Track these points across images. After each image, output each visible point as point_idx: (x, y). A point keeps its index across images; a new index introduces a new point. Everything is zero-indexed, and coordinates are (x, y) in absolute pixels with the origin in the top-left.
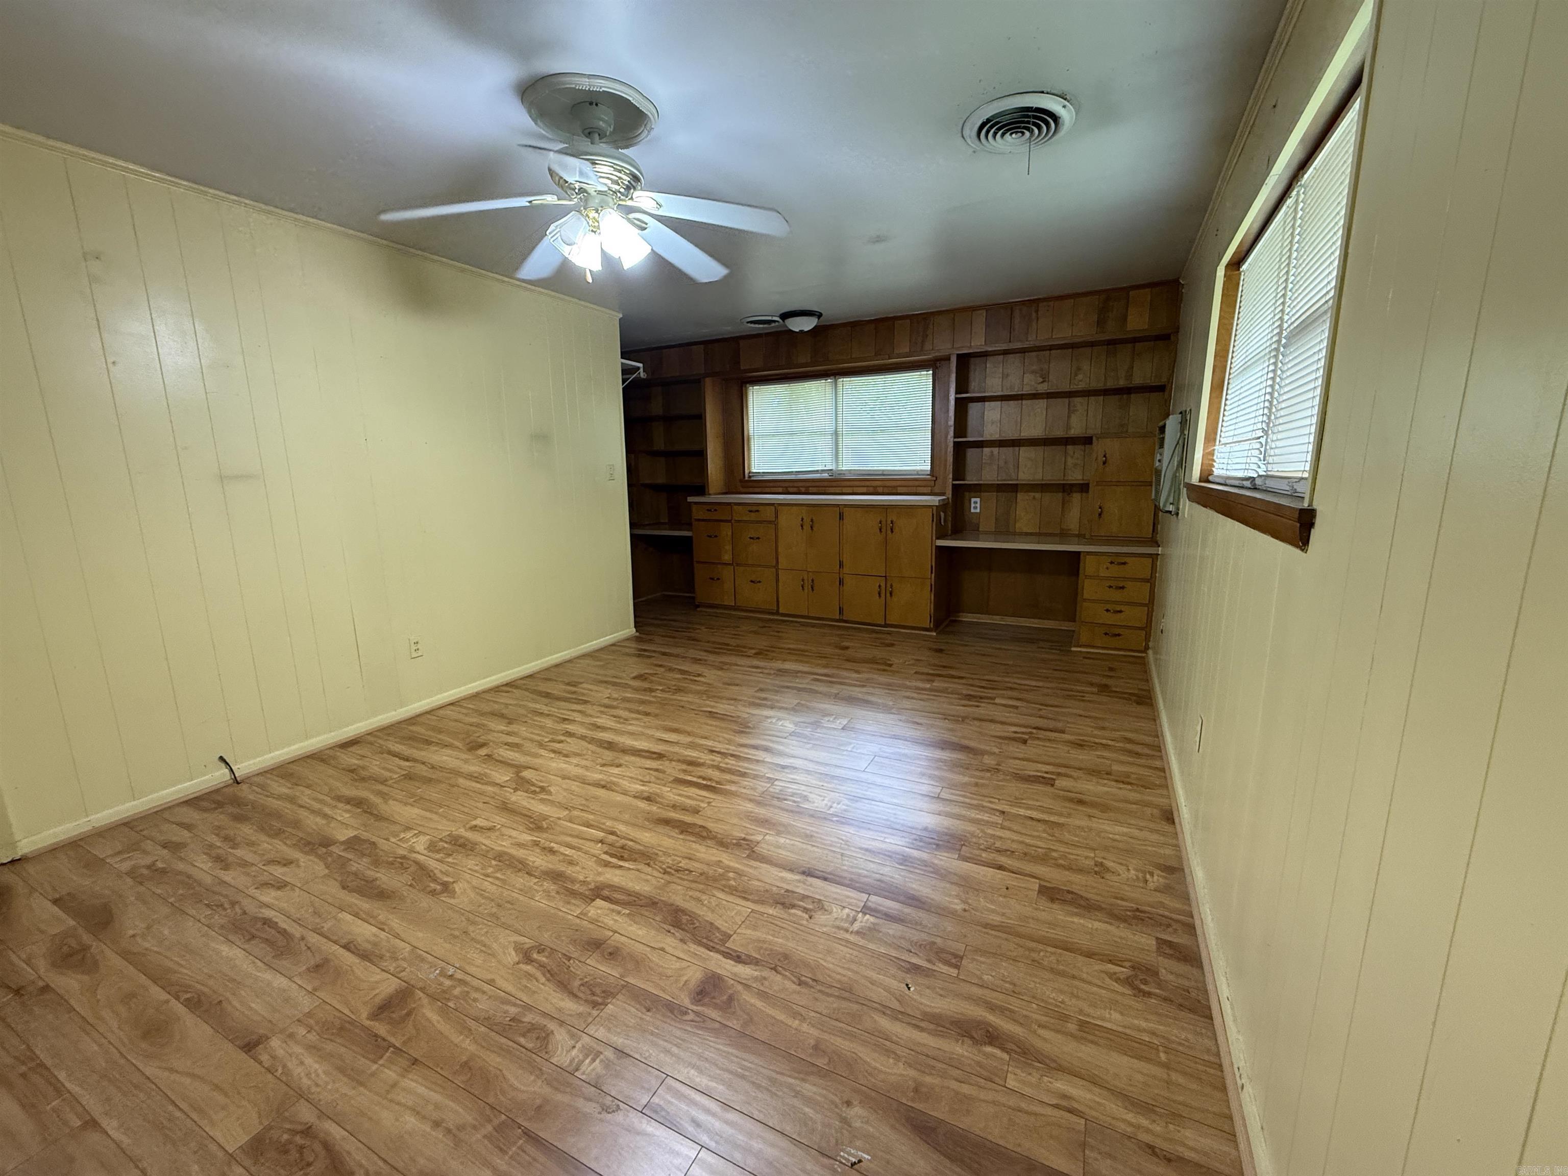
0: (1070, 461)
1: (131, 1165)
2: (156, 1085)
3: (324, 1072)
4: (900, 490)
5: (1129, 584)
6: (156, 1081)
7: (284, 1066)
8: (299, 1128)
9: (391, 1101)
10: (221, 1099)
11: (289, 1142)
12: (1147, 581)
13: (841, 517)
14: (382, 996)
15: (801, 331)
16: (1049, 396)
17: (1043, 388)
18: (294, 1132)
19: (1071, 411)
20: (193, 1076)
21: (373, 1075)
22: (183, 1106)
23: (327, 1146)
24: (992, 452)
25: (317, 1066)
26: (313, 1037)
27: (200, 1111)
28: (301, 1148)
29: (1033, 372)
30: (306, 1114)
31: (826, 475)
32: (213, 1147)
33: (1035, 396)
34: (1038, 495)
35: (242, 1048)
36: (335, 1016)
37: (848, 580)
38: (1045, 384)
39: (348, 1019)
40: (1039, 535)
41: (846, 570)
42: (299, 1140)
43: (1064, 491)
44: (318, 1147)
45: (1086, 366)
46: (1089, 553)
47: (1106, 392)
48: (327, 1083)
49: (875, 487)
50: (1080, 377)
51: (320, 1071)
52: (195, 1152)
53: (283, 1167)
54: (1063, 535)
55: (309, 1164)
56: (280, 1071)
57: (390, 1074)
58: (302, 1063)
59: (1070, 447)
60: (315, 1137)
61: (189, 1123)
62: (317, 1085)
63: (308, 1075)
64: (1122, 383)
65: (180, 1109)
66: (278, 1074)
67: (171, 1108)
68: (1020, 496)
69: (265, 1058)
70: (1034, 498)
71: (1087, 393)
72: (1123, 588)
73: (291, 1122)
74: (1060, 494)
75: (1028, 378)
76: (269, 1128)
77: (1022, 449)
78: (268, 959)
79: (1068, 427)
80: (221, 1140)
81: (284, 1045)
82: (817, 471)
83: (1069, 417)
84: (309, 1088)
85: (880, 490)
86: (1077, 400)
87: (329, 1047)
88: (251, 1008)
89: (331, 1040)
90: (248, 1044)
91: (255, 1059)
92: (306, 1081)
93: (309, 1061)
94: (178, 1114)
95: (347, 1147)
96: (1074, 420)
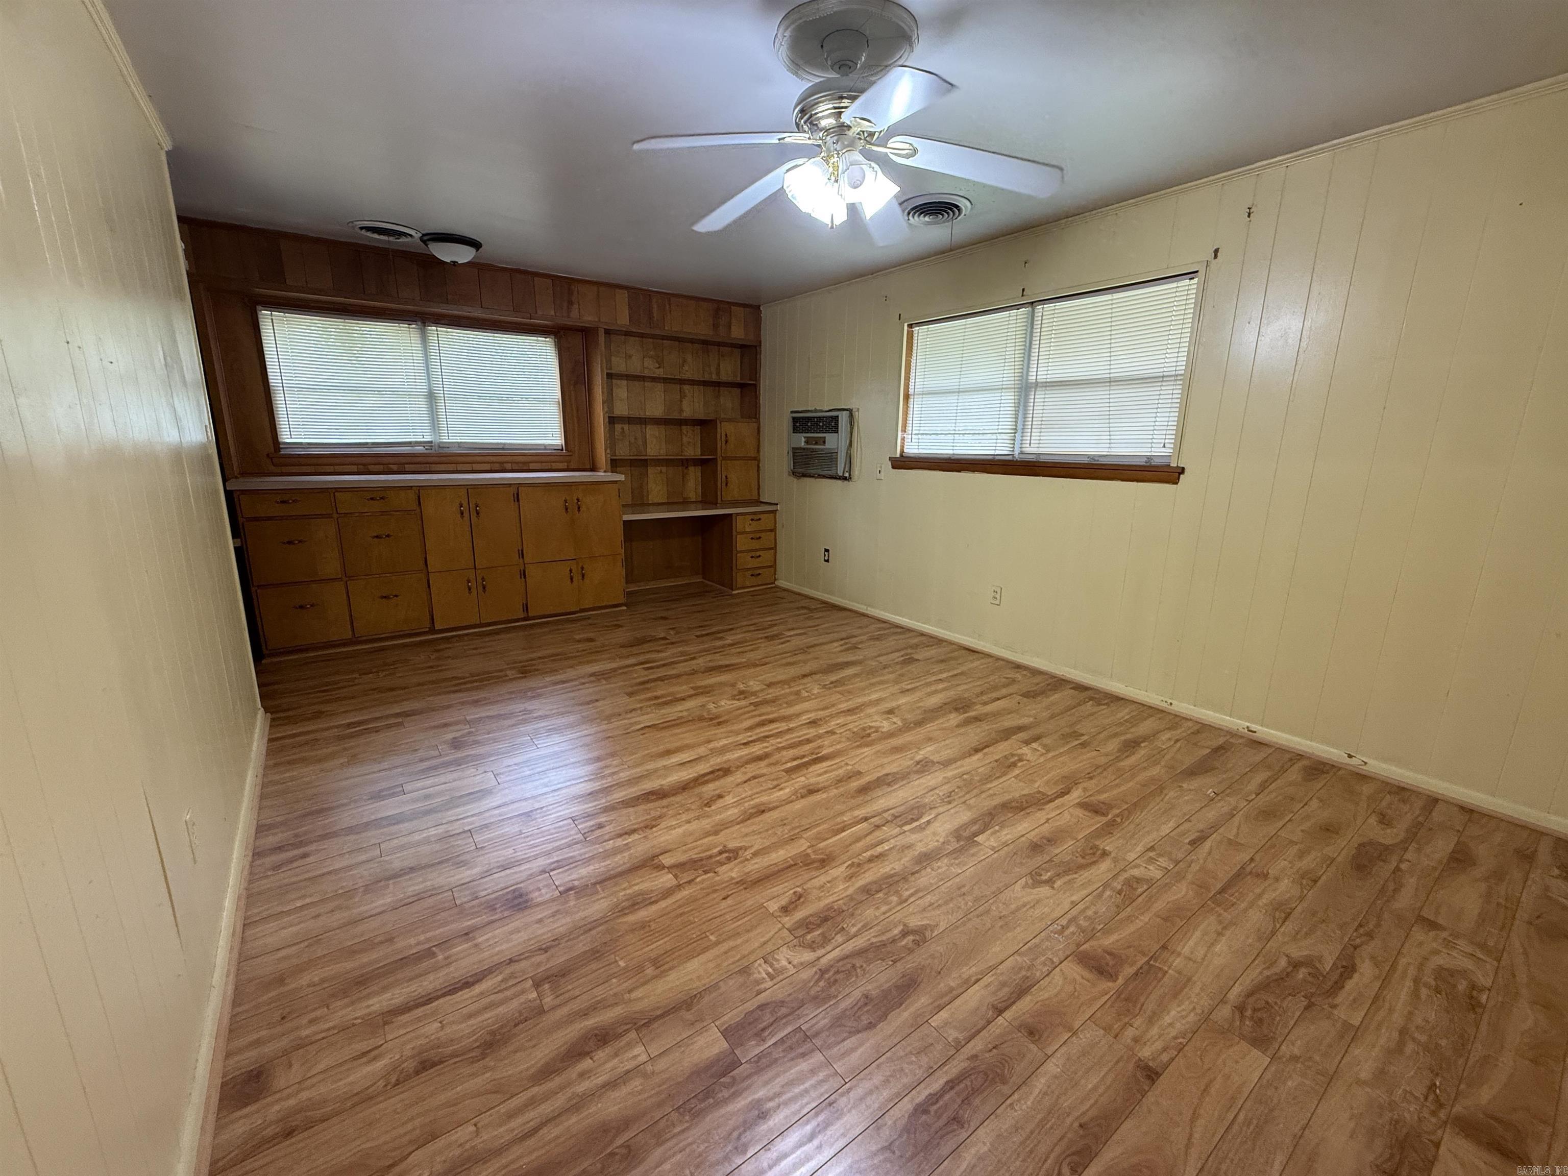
0: (685, 439)
1: (1302, 1141)
2: (1209, 1156)
3: (1179, 1006)
4: (532, 466)
5: (763, 535)
6: (1204, 1157)
7: (1175, 1038)
8: (1237, 1016)
9: (1203, 959)
10: (1217, 1085)
11: (1251, 1019)
12: (771, 531)
13: (517, 498)
14: (1087, 974)
15: (455, 263)
16: (665, 380)
17: (659, 373)
18: (1242, 1017)
19: (683, 396)
20: (1195, 1117)
21: (1180, 973)
22: (1231, 1116)
23: (1250, 994)
24: (623, 429)
25: (1173, 1013)
26: (1138, 1022)
27: (1233, 1099)
28: (1255, 1010)
29: (651, 357)
30: (1225, 1011)
31: (420, 449)
32: (1268, 1076)
33: (654, 379)
34: (664, 469)
35: (1153, 1082)
36: (1112, 1006)
37: (531, 571)
38: (661, 370)
39: (1114, 996)
40: (669, 505)
41: (527, 559)
42: (1248, 1013)
43: (683, 465)
44: (1251, 1000)
45: (689, 358)
46: (737, 514)
47: (705, 383)
48: (1193, 1002)
49: (501, 463)
50: (686, 368)
51: (1179, 1009)
52: (1276, 1088)
53: (1274, 1019)
54: (685, 504)
55: (1267, 1003)
56: (1181, 1040)
57: (1178, 962)
58: (1170, 1025)
59: (684, 427)
60: (1244, 1002)
61: (1249, 1104)
62: (1194, 1008)
63: (1183, 1017)
64: (714, 378)
65: (1236, 1116)
66: (1184, 1041)
67: (1236, 1127)
68: (651, 470)
69: (1165, 1057)
70: (661, 472)
71: (692, 382)
72: (760, 538)
73: (1233, 1021)
74: (680, 468)
75: (649, 363)
76: (1243, 1037)
77: (648, 427)
78: (1006, 1090)
79: (681, 411)
80: (1261, 1070)
81: (1149, 1043)
82: (410, 443)
83: (681, 401)
84: (1196, 1014)
85: (508, 466)
86: (686, 387)
87: (1150, 1006)
88: (1095, 1088)
89: (1142, 1005)
90: (1149, 1077)
91: (1166, 1066)
92: (1192, 1018)
93: (1167, 1019)
94: (1241, 1116)
95: (1248, 982)
96: (685, 404)
